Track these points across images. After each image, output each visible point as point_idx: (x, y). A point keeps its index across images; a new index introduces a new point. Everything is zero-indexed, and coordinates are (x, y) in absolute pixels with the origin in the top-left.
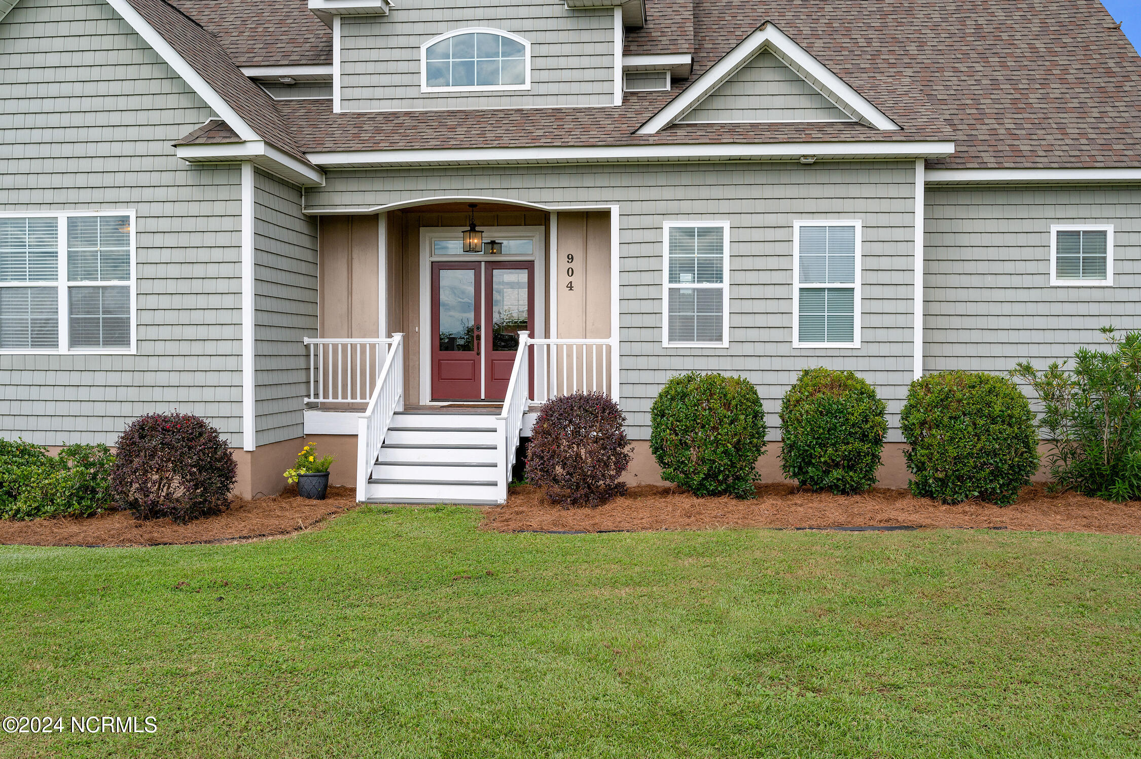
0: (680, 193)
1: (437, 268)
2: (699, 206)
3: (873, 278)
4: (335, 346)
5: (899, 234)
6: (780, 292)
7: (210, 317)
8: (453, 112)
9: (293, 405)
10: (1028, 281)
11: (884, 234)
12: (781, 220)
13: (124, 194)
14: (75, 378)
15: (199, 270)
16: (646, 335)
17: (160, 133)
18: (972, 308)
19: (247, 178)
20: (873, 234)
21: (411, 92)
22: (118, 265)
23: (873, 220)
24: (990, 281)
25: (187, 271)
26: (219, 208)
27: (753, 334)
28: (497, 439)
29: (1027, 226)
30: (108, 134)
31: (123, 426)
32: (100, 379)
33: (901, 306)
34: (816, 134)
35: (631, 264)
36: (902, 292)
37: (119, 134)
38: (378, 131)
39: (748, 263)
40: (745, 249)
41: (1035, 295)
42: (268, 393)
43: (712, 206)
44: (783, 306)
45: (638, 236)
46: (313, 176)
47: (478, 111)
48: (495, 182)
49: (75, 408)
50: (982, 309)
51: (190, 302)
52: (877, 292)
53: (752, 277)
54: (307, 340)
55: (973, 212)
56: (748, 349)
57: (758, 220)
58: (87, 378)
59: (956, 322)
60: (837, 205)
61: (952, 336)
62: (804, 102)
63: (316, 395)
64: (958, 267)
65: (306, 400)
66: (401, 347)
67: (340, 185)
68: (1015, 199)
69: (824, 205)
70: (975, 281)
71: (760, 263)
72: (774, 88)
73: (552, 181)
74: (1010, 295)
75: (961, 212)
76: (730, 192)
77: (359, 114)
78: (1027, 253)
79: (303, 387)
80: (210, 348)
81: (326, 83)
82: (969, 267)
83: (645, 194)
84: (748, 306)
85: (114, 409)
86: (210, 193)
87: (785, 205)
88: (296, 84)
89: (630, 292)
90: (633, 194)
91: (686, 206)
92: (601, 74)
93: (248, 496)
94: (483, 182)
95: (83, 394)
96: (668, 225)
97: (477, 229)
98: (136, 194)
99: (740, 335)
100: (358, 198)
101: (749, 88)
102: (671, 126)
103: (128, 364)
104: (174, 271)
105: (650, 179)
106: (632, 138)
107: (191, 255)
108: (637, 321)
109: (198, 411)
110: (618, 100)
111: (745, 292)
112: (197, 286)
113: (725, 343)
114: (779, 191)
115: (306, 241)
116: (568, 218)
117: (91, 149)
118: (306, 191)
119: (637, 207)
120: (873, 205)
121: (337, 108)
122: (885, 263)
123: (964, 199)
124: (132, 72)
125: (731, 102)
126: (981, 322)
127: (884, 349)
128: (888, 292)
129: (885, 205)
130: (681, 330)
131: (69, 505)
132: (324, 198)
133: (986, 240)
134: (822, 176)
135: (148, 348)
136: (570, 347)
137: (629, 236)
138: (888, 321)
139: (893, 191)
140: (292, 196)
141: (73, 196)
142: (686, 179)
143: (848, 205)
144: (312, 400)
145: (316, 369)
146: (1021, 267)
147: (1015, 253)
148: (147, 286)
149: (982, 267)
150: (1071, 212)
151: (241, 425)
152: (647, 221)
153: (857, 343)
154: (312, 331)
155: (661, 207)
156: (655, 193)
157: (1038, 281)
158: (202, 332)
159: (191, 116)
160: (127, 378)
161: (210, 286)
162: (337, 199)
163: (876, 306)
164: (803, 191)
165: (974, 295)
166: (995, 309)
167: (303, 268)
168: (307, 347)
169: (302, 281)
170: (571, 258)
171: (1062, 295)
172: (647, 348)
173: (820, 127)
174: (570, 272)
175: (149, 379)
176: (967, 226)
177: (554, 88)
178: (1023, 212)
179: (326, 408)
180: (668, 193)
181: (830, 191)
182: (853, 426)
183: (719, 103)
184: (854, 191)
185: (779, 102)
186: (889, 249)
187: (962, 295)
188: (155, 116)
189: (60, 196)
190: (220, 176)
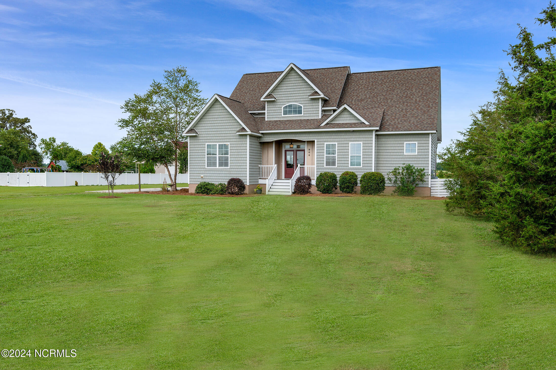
0: (328, 137)
1: (286, 151)
2: (331, 140)
3: (364, 154)
4: (264, 167)
5: (370, 145)
6: (347, 156)
7: (242, 162)
8: (288, 120)
9: (257, 178)
10: (400, 154)
11: (367, 145)
12: (347, 142)
13: (228, 140)
14: (219, 172)
15: (240, 154)
16: (321, 165)
17: (234, 129)
18: (388, 159)
19: (248, 137)
20: (365, 145)
21: (280, 116)
22: (227, 154)
23: (365, 142)
24: (392, 154)
25: (238, 154)
26: (243, 143)
27: (341, 165)
28: (290, 184)
29: (400, 142)
30: (225, 130)
31: (228, 180)
32: (224, 172)
33: (370, 159)
34: (353, 126)
35: (319, 151)
36: (370, 156)
37: (227, 130)
38: (273, 125)
39: (341, 151)
40: (340, 148)
41: (401, 157)
42: (251, 175)
43: (334, 140)
44: (347, 159)
45: (320, 146)
46: (260, 135)
47: (293, 120)
48: (294, 136)
49: (219, 178)
50: (390, 159)
51: (239, 159)
52: (365, 156)
53: (341, 154)
54: (259, 166)
55: (388, 140)
56: (341, 168)
57: (343, 142)
58: (221, 172)
59: (385, 162)
60: (358, 139)
61: (384, 165)
62: (353, 118)
63: (261, 177)
64: (385, 151)
65: (259, 177)
66: (276, 167)
67: (265, 136)
68: (397, 137)
69: (355, 139)
70: (389, 154)
71: (343, 151)
72: (347, 116)
73: (304, 135)
74: (396, 157)
75: (386, 140)
76: (337, 137)
77: (270, 121)
78: (399, 148)
79: (258, 175)
80: (242, 167)
81: (264, 114)
82: (388, 151)
83: (321, 137)
84: (340, 159)
85: (226, 178)
86: (242, 140)
87: (348, 139)
88: (259, 114)
89: (318, 157)
90: (319, 137)
91: (329, 140)
92: (317, 112)
93: (248, 193)
94: (291, 136)
95: (221, 175)
96: (325, 143)
97: (293, 143)
98: (230, 140)
99: (339, 165)
100: (269, 139)
101: (342, 116)
102: (327, 124)
103: (228, 170)
104: (236, 154)
105: (322, 135)
106: (319, 127)
107: (239, 151)
108: (320, 162)
109: (240, 178)
110: (320, 117)
111: (340, 156)
112: (240, 156)
113: (336, 167)
114: (347, 137)
115: (259, 147)
116: (308, 142)
117: (222, 132)
118: (259, 137)
119: (320, 140)
120: (365, 139)
121: (266, 120)
122: (367, 151)
123: (387, 137)
124: (230, 121)
125: (339, 119)
126: (390, 162)
127: (367, 168)
128: (368, 156)
129: (367, 139)
130: (328, 164)
131: (220, 192)
132: (262, 139)
133: (391, 145)
134: (355, 134)
135: (232, 167)
136: (309, 167)
137: (318, 146)
138: (368, 162)
139: (369, 136)
140: (256, 139)
141: (219, 140)
142: (329, 134)
143: (360, 139)
144: (260, 177)
145: (261, 171)
146: (398, 151)
147: (397, 148)
148: (231, 156)
149: (390, 151)
150: (409, 139)
151: (247, 181)
152: (322, 143)
153: (361, 167)
154: (261, 164)
155: (324, 140)
156: (323, 137)
157: (402, 154)
158: (240, 164)
159: (239, 126)
160: (228, 172)
161: (242, 156)
162: (265, 139)
163: (365, 159)
164: (351, 137)
165: (389, 157)
166: (393, 160)
167: (259, 152)
168: (259, 167)
169: (258, 155)
170: (309, 150)
171: (407, 157)
172: (322, 167)
173: (355, 124)
174: (309, 152)
175: (232, 172)
176: (387, 142)
177: (308, 115)
178: (399, 140)
179: (263, 179)
180: (325, 137)
181: (356, 137)
182: (348, 181)
183: (337, 119)
184: (361, 136)
185: (348, 118)
186: (368, 148)
187: (386, 157)
188: (233, 127)
189: (217, 140)
190: (244, 137)
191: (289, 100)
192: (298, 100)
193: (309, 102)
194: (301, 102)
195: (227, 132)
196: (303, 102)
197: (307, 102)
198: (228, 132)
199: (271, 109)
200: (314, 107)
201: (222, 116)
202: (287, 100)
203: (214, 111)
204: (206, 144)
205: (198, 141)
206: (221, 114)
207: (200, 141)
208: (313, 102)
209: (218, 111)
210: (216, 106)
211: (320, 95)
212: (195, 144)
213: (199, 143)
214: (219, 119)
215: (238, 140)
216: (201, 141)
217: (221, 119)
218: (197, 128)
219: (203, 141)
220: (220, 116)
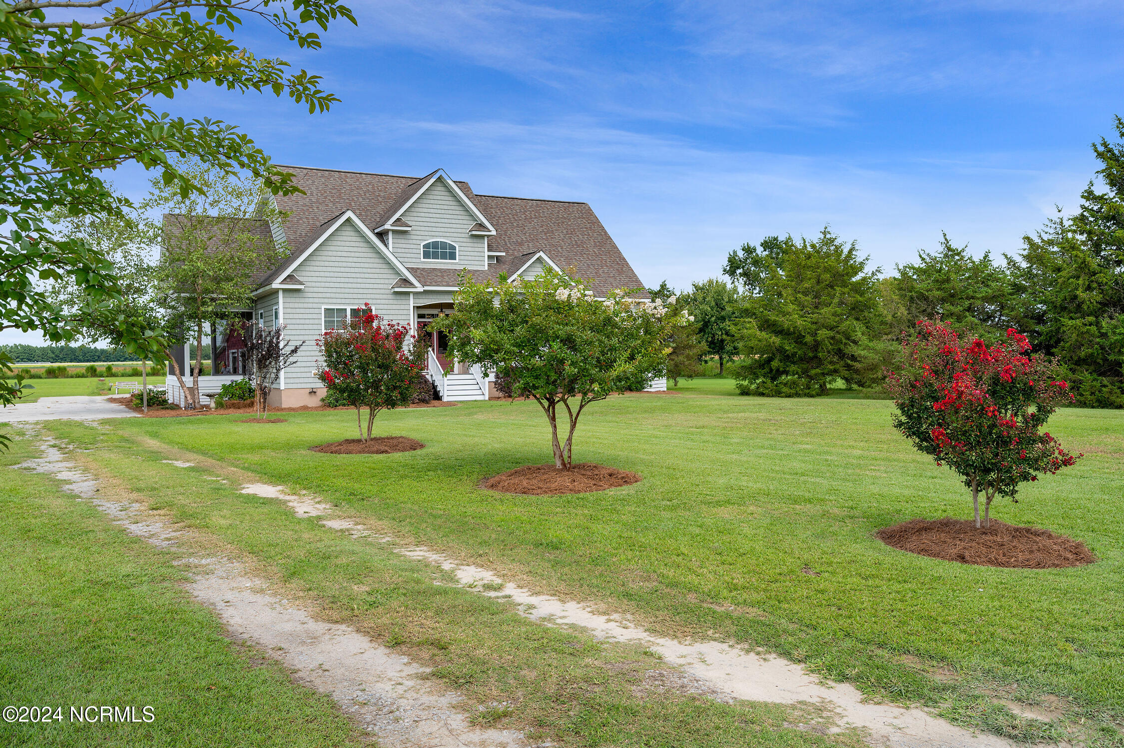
8: (434, 269)
17: (386, 281)
19: (411, 297)
86: (399, 302)
92: (481, 258)
110: (486, 268)
141: (352, 301)
177: (466, 262)
188: (381, 276)
189: (347, 301)
190: (403, 297)
191: (433, 234)
192: (448, 234)
193: (468, 240)
194: (453, 239)
195: (368, 286)
196: (457, 239)
197: (465, 240)
198: (371, 286)
199: (401, 246)
200: (477, 249)
201: (357, 255)
202: (430, 233)
203: (339, 243)
204: (323, 307)
205: (302, 300)
206: (355, 249)
207: (307, 300)
208: (475, 240)
209: (348, 244)
210: (344, 233)
211: (490, 231)
212: (296, 305)
213: (306, 305)
214: (351, 259)
215: (391, 302)
216: (311, 300)
217: (356, 260)
218: (299, 273)
219: (316, 300)
220: (353, 254)
